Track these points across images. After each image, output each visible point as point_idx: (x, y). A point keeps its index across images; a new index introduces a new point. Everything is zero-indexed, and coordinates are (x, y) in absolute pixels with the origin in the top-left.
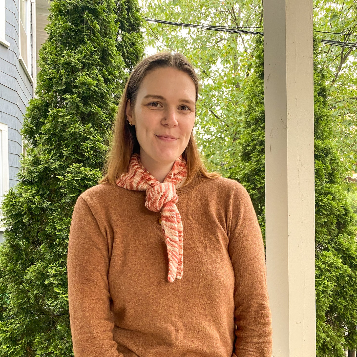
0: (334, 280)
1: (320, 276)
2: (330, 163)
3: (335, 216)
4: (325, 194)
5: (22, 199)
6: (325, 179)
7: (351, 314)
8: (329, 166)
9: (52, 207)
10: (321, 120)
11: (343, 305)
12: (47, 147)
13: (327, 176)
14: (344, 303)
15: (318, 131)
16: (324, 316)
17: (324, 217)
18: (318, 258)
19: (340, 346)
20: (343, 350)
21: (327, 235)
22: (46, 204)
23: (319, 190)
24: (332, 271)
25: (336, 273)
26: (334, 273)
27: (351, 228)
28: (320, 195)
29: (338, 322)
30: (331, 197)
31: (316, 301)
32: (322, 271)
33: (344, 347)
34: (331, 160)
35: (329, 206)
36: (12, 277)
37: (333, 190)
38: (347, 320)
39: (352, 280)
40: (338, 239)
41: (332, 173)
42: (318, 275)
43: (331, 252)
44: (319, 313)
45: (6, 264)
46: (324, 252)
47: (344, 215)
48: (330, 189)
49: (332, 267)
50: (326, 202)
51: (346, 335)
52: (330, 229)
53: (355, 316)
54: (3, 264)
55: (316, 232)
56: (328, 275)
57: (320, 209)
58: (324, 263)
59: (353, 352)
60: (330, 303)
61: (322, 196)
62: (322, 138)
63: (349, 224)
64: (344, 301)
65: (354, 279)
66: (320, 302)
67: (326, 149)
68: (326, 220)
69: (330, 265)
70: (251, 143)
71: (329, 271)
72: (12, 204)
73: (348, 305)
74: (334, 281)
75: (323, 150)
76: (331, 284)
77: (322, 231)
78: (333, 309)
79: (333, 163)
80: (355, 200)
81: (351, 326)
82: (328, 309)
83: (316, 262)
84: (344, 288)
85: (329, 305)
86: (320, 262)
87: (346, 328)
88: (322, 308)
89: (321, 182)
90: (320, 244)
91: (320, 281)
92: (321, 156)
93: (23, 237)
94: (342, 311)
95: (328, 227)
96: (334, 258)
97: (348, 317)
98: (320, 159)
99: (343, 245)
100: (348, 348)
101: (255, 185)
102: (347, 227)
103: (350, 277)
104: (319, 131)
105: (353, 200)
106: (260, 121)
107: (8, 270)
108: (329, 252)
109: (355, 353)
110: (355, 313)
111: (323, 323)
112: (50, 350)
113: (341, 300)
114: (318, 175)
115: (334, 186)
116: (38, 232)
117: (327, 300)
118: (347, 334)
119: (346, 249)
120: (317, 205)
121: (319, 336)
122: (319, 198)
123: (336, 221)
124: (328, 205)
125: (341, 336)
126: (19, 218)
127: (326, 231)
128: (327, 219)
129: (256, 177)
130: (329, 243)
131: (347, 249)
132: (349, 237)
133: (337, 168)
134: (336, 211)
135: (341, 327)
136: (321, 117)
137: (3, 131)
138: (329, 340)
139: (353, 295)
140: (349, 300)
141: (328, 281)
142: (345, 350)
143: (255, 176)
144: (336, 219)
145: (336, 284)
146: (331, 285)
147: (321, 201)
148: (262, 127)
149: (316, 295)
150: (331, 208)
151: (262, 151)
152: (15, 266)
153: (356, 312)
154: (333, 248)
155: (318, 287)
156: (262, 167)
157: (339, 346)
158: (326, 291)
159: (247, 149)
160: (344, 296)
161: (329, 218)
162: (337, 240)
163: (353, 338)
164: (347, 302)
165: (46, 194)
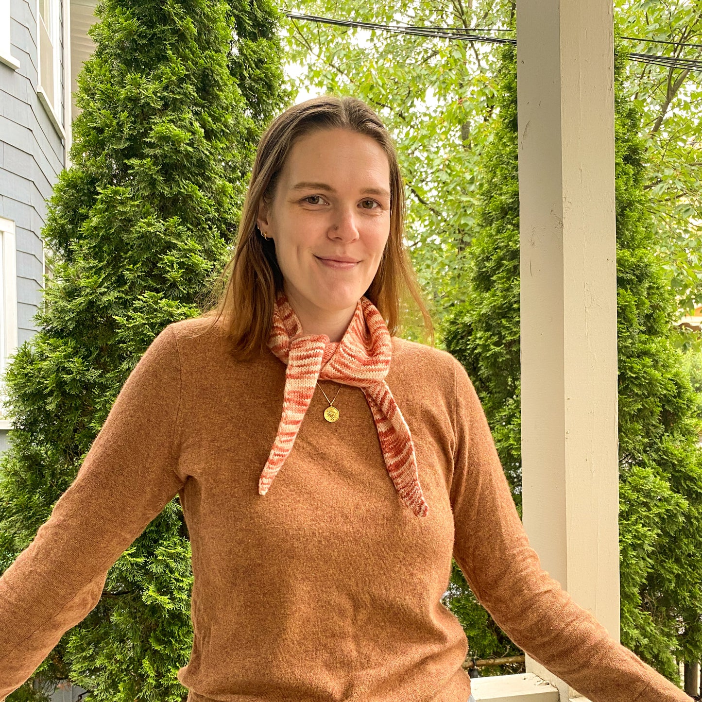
0: (656, 524)
1: (628, 516)
2: (648, 294)
3: (657, 400)
4: (638, 357)
5: (45, 365)
6: (638, 326)
7: (690, 592)
8: (647, 301)
9: (103, 380)
10: (630, 209)
11: (673, 573)
12: (93, 263)
13: (642, 321)
14: (676, 569)
15: (624, 233)
16: (638, 595)
17: (636, 401)
18: (624, 481)
19: (669, 655)
20: (675, 662)
21: (642, 437)
22: (93, 374)
23: (626, 347)
24: (651, 505)
25: (660, 510)
26: (655, 510)
27: (688, 422)
28: (628, 357)
29: (664, 609)
30: (648, 361)
31: (621, 564)
32: (633, 505)
33: (677, 657)
34: (650, 288)
35: (645, 379)
36: (23, 518)
37: (653, 347)
38: (683, 603)
39: (692, 523)
40: (661, 442)
41: (651, 315)
42: (625, 514)
43: (648, 469)
44: (627, 590)
45: (13, 493)
46: (636, 469)
47: (675, 397)
48: (648, 346)
49: (652, 498)
50: (639, 370)
51: (680, 633)
52: (648, 424)
53: (698, 596)
54: (8, 492)
55: (620, 431)
56: (644, 513)
57: (628, 385)
58: (636, 489)
59: (695, 666)
60: (649, 570)
61: (633, 359)
62: (633, 245)
63: (684, 415)
64: (676, 567)
65: (695, 522)
66: (628, 566)
67: (639, 266)
68: (640, 407)
69: (648, 495)
70: (492, 255)
71: (645, 504)
72: (26, 375)
73: (685, 574)
74: (657, 526)
75: (634, 268)
76: (649, 530)
77: (633, 429)
78: (654, 581)
79: (654, 294)
80: (698, 369)
81: (691, 616)
82: (644, 581)
83: (621, 488)
84: (675, 540)
85: (648, 572)
86: (627, 487)
87: (681, 619)
88: (633, 579)
89: (631, 333)
90: (629, 454)
91: (628, 524)
92: (629, 282)
93: (47, 440)
94: (673, 585)
95: (644, 420)
96: (656, 481)
97: (685, 598)
98: (628, 286)
99: (672, 454)
100: (685, 658)
101: (501, 337)
102: (681, 419)
103: (688, 517)
104: (627, 233)
105: (695, 366)
106: (510, 212)
107: (16, 505)
108: (645, 468)
109: (699, 667)
110: (697, 590)
111: (634, 610)
112: (98, 664)
113: (670, 564)
114: (624, 318)
115: (656, 340)
116: (75, 431)
117: (642, 563)
118: (681, 631)
119: (678, 461)
120: (622, 378)
121: (627, 634)
122: (625, 363)
123: (660, 409)
124: (643, 377)
125: (671, 635)
126: (39, 402)
127: (641, 427)
128: (643, 405)
129: (504, 321)
130: (645, 451)
131: (680, 461)
132: (683, 438)
133: (661, 303)
134: (660, 389)
135: (669, 618)
136: (630, 204)
137: (5, 234)
138: (646, 642)
139: (694, 555)
140: (686, 564)
141: (643, 526)
142: (678, 664)
143: (500, 319)
144: (659, 404)
145: (659, 532)
146: (650, 533)
147: (631, 369)
148: (514, 225)
149: (621, 551)
150: (650, 383)
151: (515, 271)
152: (29, 498)
153: (700, 589)
154: (654, 460)
155: (624, 537)
156: (516, 302)
157: (667, 655)
158: (641, 546)
159: (485, 267)
160: (676, 555)
161: (646, 403)
162: (660, 444)
163: (694, 639)
164: (682, 567)
165: (93, 356)
